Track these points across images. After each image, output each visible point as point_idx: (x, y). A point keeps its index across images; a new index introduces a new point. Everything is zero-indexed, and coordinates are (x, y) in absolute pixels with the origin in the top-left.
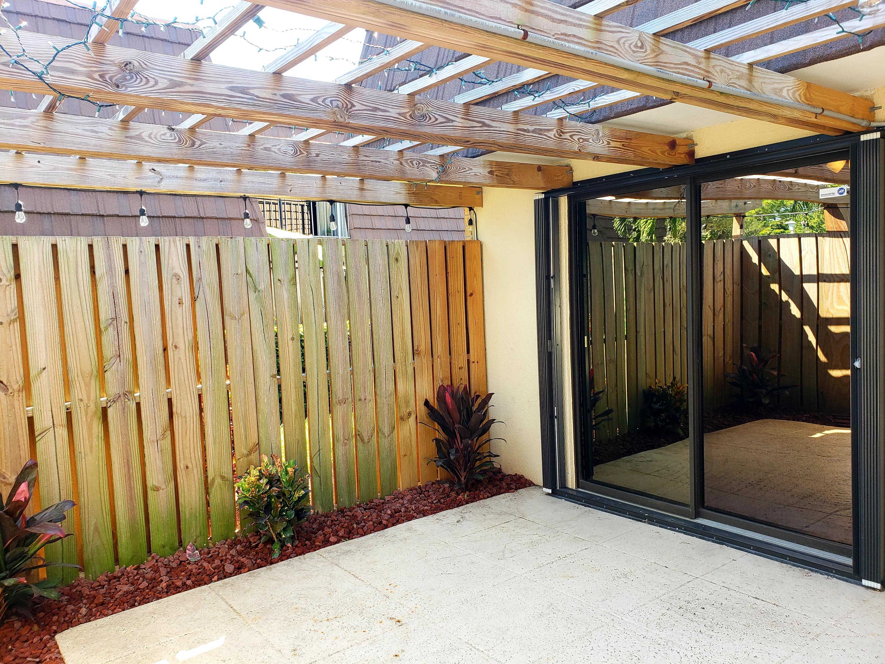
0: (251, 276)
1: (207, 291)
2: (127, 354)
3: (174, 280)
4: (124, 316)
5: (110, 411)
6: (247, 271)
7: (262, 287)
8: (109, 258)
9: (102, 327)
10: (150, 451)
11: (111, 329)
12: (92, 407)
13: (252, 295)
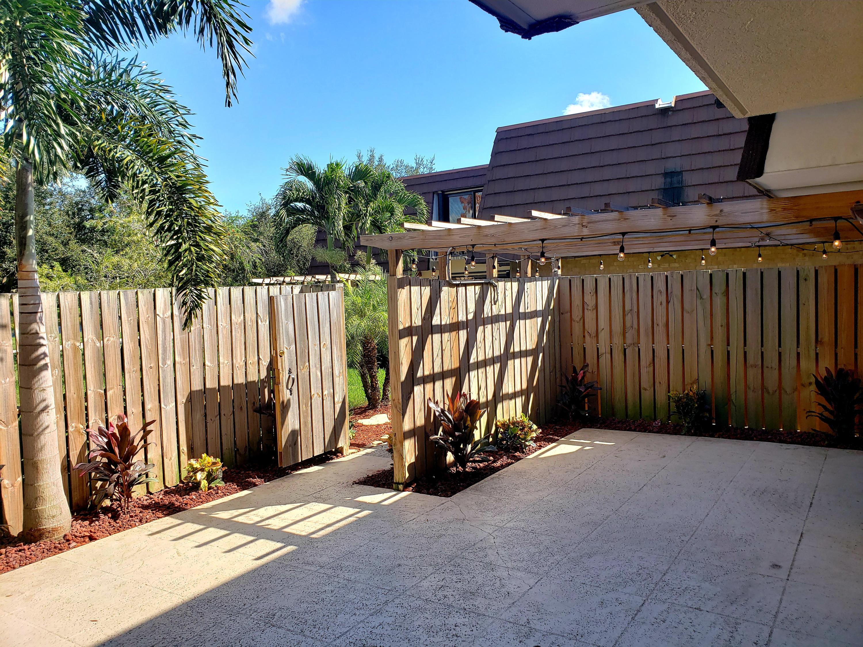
0: (699, 291)
1: (675, 299)
2: (636, 326)
3: (659, 293)
4: (635, 310)
5: (627, 350)
6: (697, 289)
7: (705, 297)
8: (631, 283)
9: (626, 313)
10: (644, 371)
11: (629, 314)
12: (620, 348)
13: (699, 301)
